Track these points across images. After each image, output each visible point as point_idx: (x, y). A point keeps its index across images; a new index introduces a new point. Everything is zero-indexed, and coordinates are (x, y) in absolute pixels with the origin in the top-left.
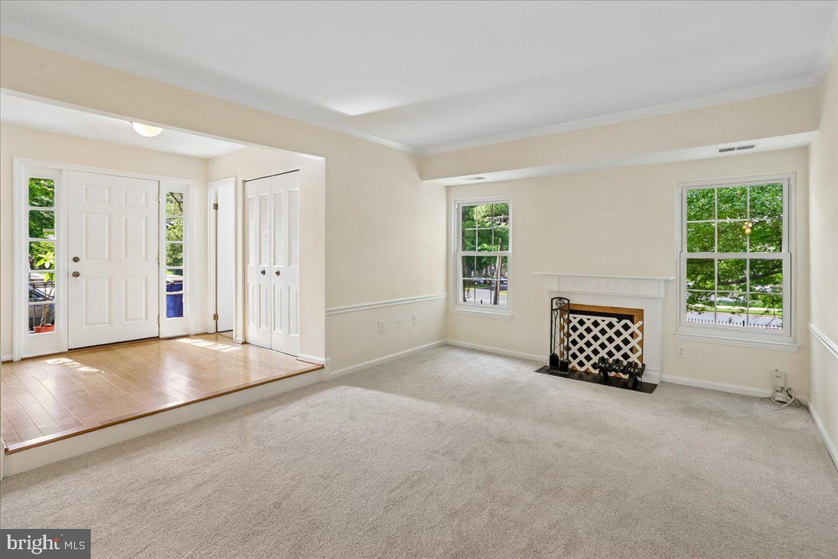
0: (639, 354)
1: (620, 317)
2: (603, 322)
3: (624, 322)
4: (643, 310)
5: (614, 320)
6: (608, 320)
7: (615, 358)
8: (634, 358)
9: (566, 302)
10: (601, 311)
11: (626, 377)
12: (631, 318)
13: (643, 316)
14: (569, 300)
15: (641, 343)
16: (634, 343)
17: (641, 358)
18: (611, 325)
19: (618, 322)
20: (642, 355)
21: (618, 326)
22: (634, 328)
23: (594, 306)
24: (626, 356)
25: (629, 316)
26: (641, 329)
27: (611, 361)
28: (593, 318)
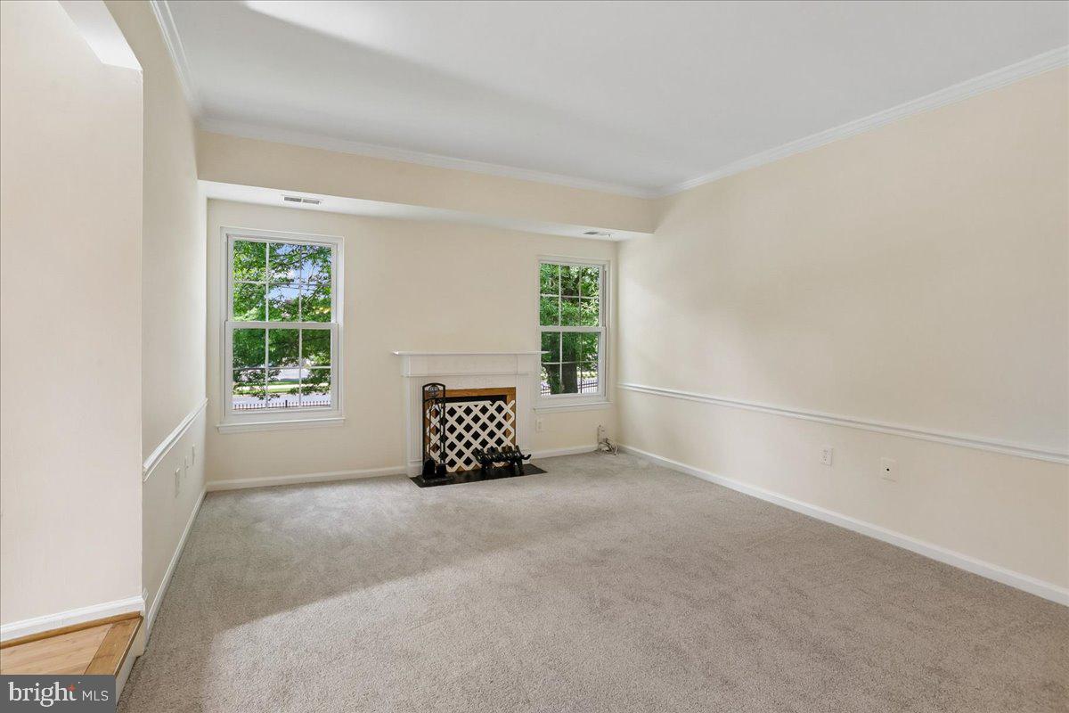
0: (511, 437)
1: (493, 399)
2: (476, 407)
3: (498, 403)
4: (515, 388)
5: (487, 403)
6: (481, 404)
7: (488, 446)
8: (507, 442)
9: (441, 388)
10: (474, 395)
11: (502, 464)
12: (503, 398)
13: (515, 394)
14: (444, 386)
15: (513, 425)
16: (507, 425)
17: (513, 441)
18: (484, 410)
19: (492, 405)
20: (515, 437)
21: (492, 410)
22: (507, 409)
23: (466, 390)
24: (499, 442)
25: (500, 396)
26: (513, 409)
27: (485, 450)
28: (465, 405)
